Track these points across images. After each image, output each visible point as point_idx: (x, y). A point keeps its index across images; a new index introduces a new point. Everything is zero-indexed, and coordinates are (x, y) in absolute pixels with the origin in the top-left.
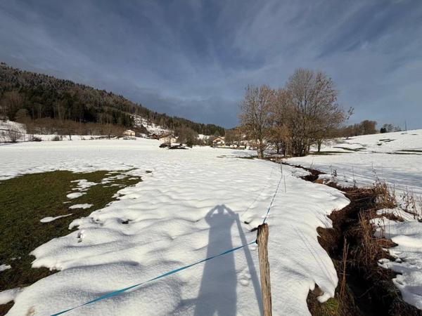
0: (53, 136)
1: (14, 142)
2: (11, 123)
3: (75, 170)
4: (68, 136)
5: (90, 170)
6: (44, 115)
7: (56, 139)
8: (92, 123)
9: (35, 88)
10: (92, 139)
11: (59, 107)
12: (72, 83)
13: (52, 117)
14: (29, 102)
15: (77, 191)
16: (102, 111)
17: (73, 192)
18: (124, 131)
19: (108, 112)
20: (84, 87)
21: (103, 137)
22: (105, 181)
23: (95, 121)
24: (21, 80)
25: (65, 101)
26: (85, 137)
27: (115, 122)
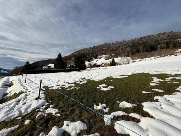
0: (139, 60)
1: (129, 63)
2: (128, 57)
3: (150, 73)
4: (144, 59)
5: (157, 73)
6: (136, 53)
7: (140, 61)
8: (155, 51)
9: (133, 44)
10: (155, 58)
11: (141, 48)
12: (145, 37)
13: (139, 53)
14: (132, 50)
15: (154, 83)
16: (160, 44)
17: (152, 83)
18: (174, 51)
19: (163, 43)
20: (149, 36)
21: (161, 57)
22: (168, 79)
23: (156, 50)
24: (129, 43)
25: (143, 45)
26: (151, 58)
27: (168, 47)
